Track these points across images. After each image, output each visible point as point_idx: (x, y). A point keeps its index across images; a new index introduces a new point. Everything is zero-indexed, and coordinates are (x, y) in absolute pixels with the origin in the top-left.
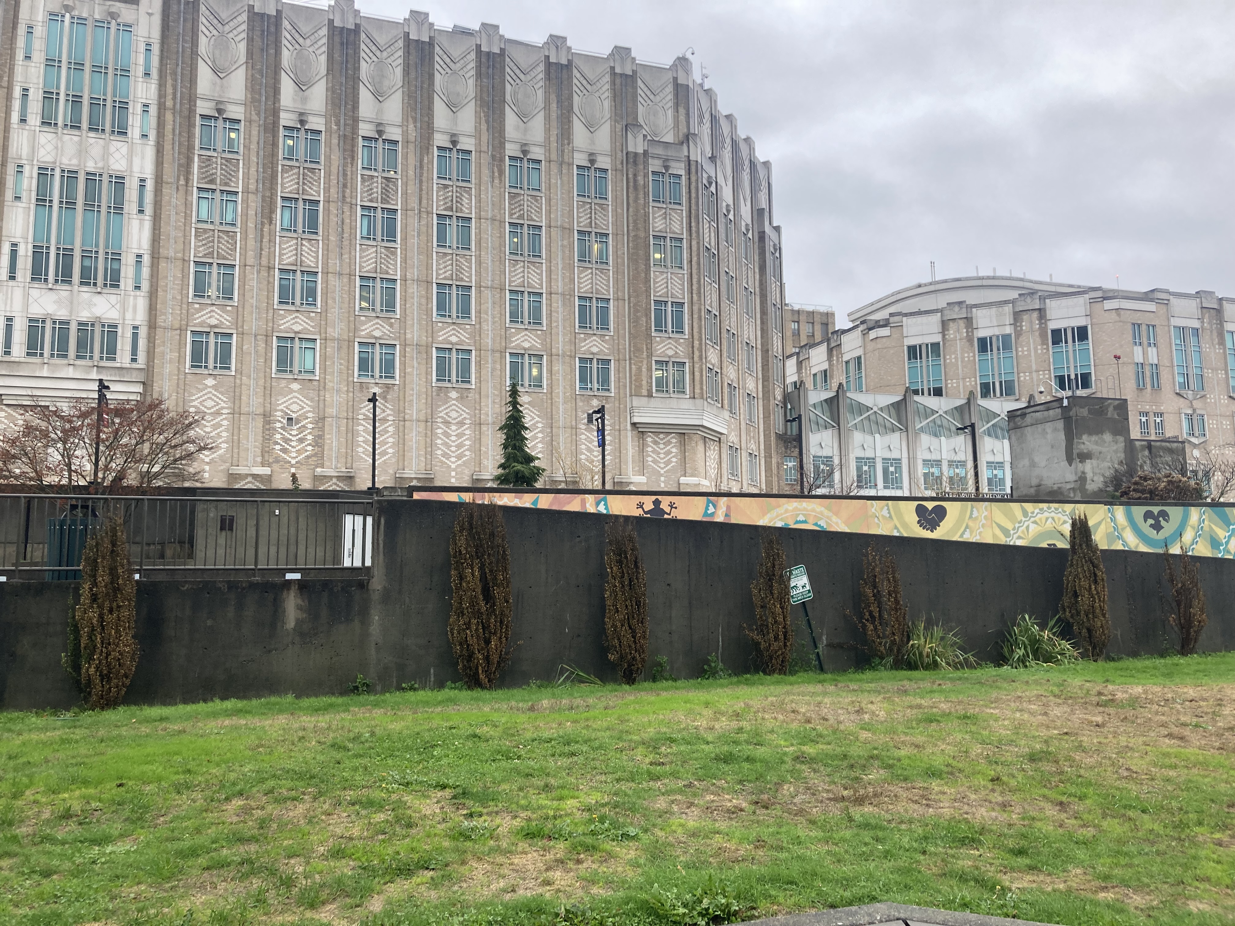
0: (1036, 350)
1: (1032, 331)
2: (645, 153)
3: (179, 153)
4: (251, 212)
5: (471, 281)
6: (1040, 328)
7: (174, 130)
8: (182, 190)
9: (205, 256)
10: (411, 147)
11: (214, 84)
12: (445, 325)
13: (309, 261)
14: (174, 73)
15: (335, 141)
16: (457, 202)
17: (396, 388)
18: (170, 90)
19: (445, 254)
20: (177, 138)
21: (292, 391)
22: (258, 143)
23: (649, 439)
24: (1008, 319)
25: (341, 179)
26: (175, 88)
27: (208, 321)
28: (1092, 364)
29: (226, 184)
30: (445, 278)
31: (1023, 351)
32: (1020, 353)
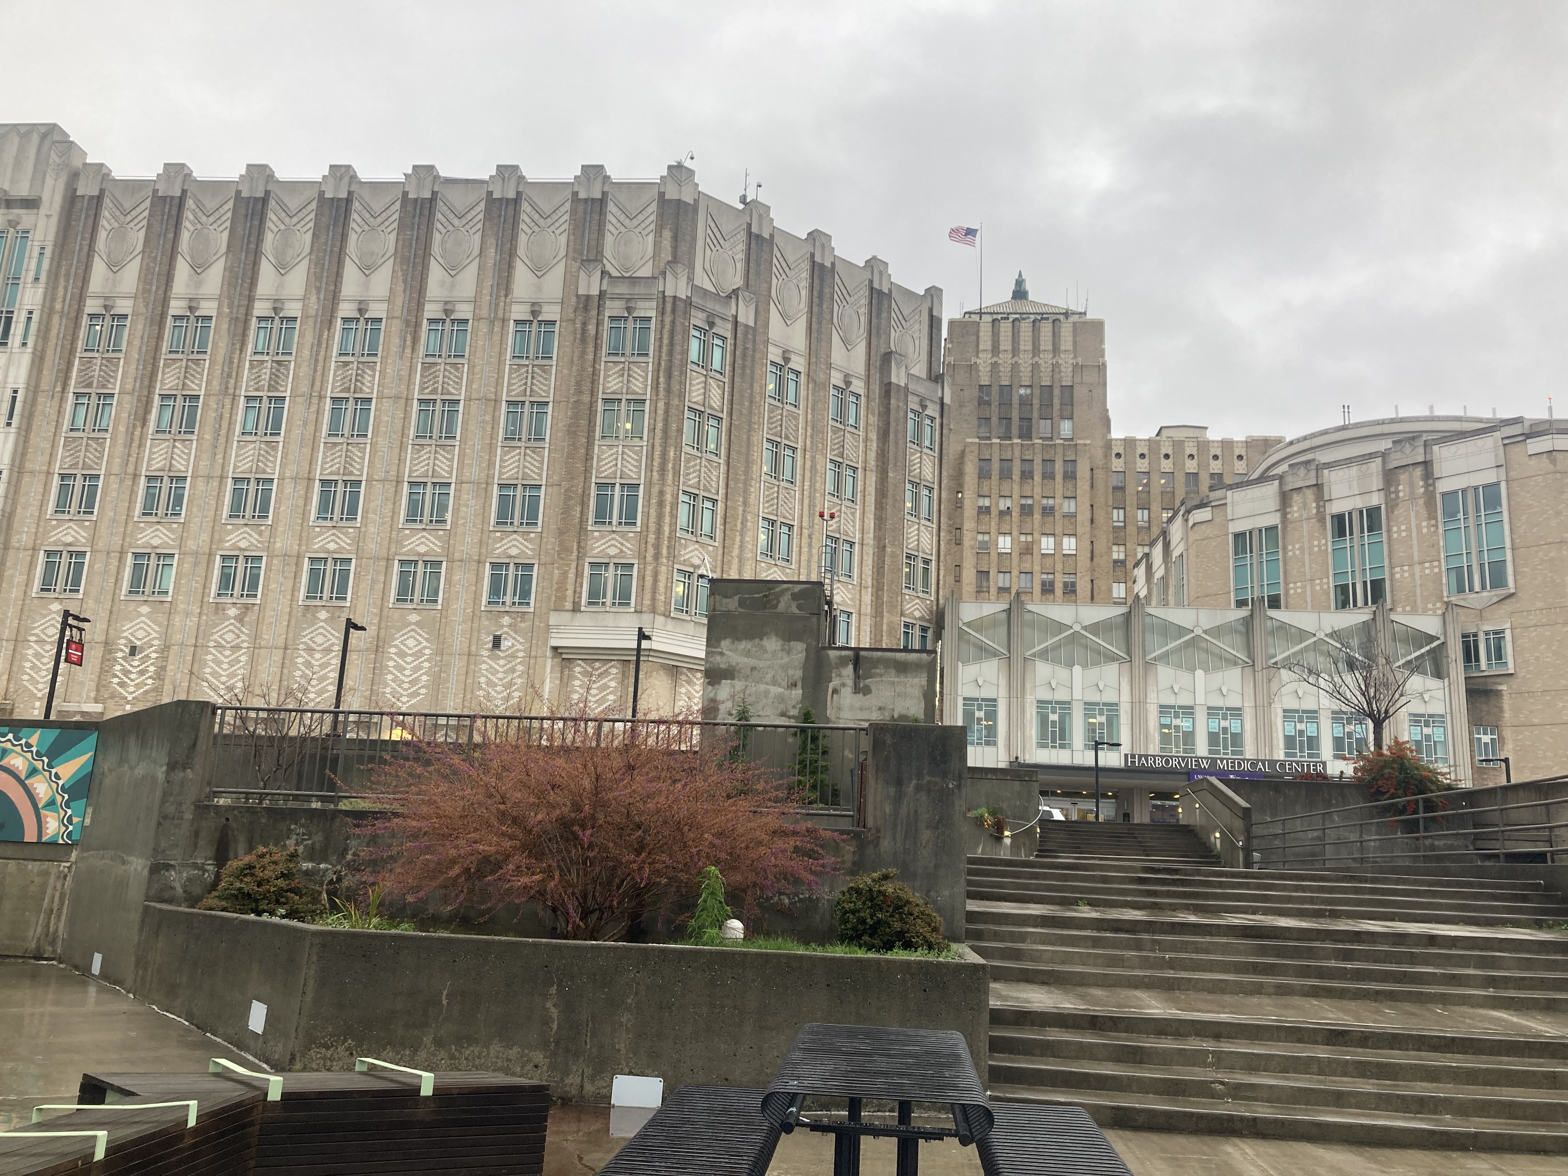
0: (1419, 527)
1: (1413, 498)
2: (602, 295)
3: (60, 358)
4: (125, 415)
5: (362, 475)
6: (1426, 490)
7: (58, 334)
8: (57, 396)
9: (70, 467)
10: (311, 322)
11: (107, 280)
12: (324, 530)
13: (179, 465)
14: (68, 275)
15: (225, 326)
16: (356, 380)
17: (256, 608)
18: (61, 292)
19: (335, 444)
20: (60, 343)
21: (140, 615)
22: (142, 338)
23: (578, 669)
24: (1376, 482)
25: (226, 369)
26: (66, 289)
27: (63, 539)
28: (1508, 544)
29: (104, 386)
30: (331, 473)
31: (1399, 532)
32: (1395, 536)
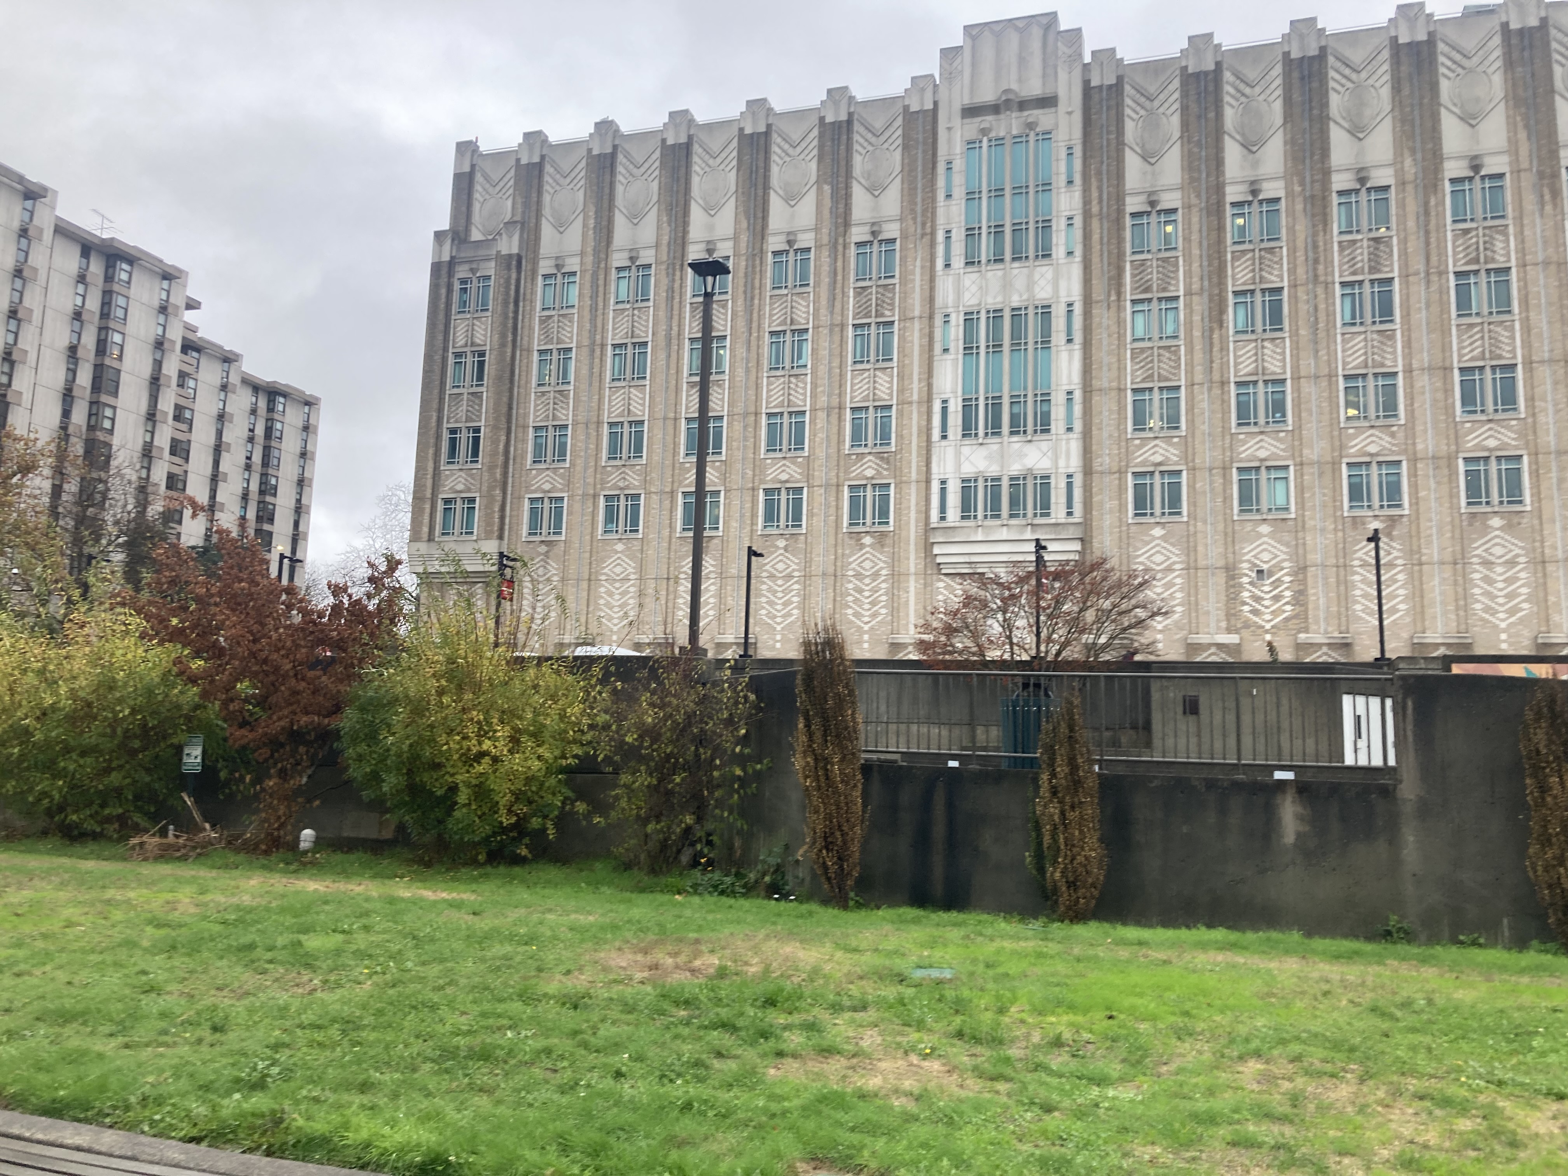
3: (1109, 264)
4: (1197, 318)
5: (1515, 357)
7: (1101, 238)
8: (1113, 306)
9: (1143, 381)
10: (1410, 188)
11: (1145, 173)
12: (1477, 425)
13: (1274, 367)
15: (1299, 207)
16: (1485, 249)
17: (1405, 519)
18: (1095, 194)
19: (1471, 326)
20: (1105, 248)
21: (1260, 536)
22: (1200, 231)
25: (1310, 254)
26: (1100, 189)
27: (1152, 458)
29: (1164, 290)
30: (1472, 359)
